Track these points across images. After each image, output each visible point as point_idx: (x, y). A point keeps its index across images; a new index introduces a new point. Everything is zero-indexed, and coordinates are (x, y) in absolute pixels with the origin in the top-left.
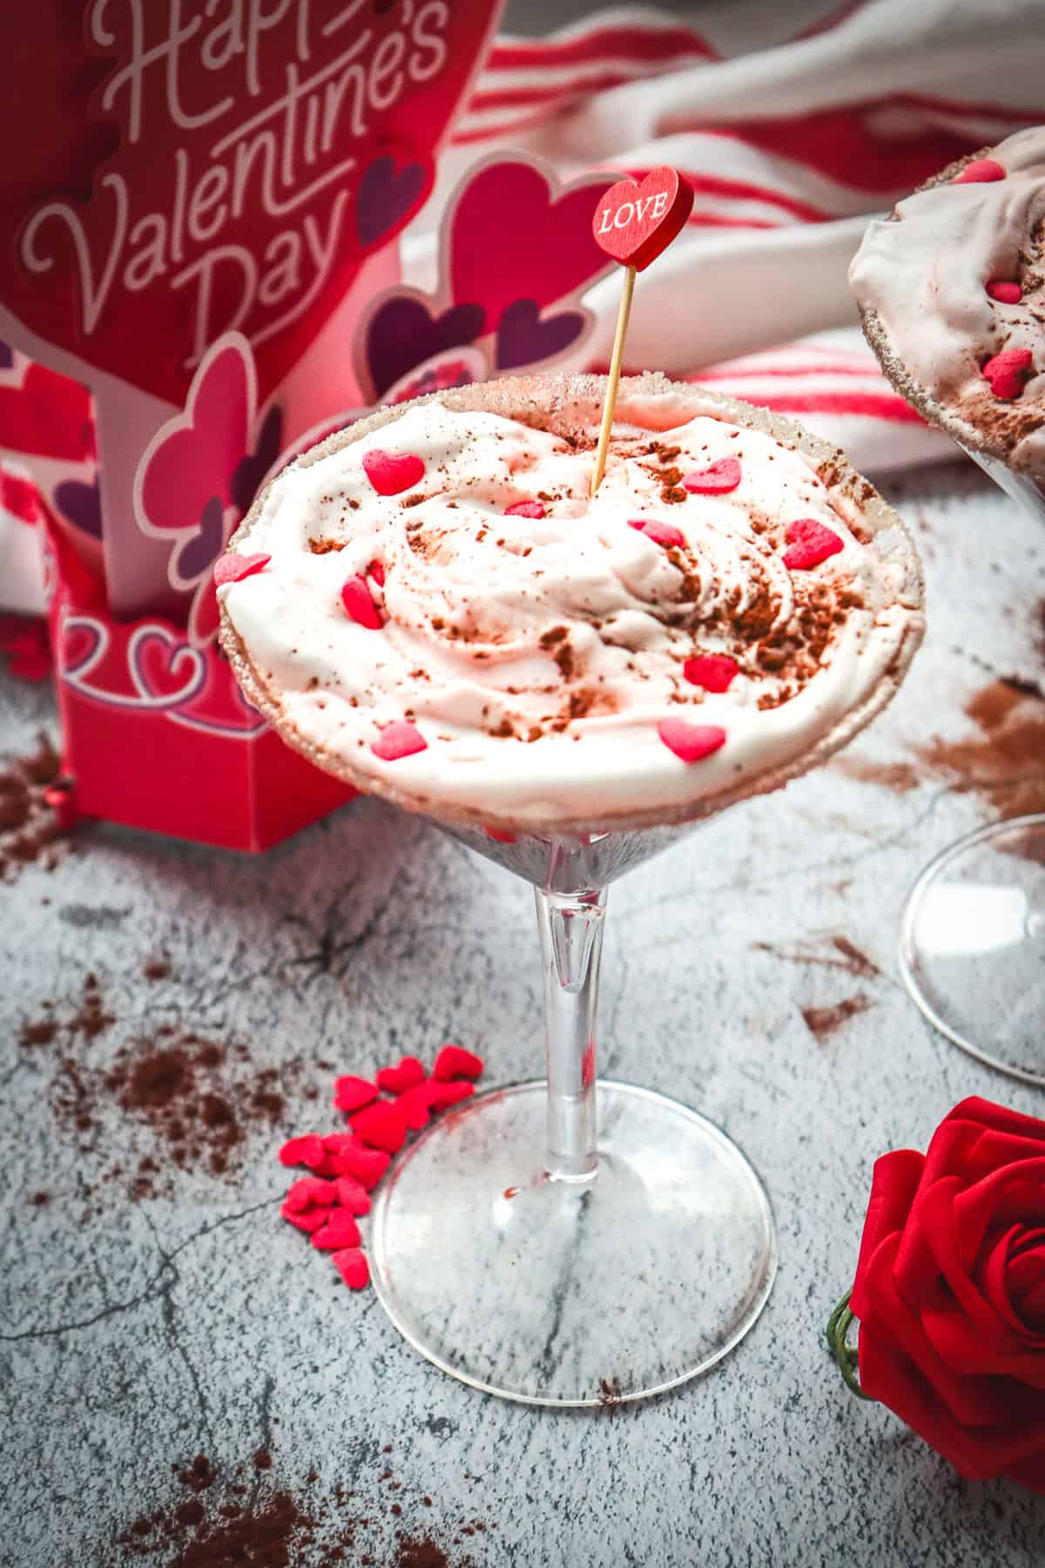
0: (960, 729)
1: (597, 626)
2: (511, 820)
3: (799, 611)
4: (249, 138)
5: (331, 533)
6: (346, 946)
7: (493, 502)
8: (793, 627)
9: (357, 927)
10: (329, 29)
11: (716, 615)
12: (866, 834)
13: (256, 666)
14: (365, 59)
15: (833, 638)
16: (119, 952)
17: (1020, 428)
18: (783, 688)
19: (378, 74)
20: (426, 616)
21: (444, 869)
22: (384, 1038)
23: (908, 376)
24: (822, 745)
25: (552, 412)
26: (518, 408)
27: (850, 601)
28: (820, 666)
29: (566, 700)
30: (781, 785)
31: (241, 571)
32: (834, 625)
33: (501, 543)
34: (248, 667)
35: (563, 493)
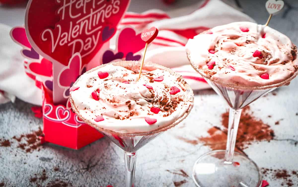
0: (206, 135)
1: (136, 101)
2: (118, 133)
3: (172, 101)
4: (83, 21)
5: (91, 84)
6: (92, 167)
7: (120, 81)
8: (170, 104)
9: (94, 163)
10: (99, 3)
11: (157, 101)
12: (188, 152)
13: (75, 105)
14: (105, 9)
15: (177, 106)
16: (50, 166)
17: (212, 74)
18: (168, 114)
19: (107, 12)
20: (106, 98)
21: (111, 154)
22: (97, 183)
23: (194, 64)
24: (174, 123)
25: (132, 67)
26: (126, 66)
27: (181, 100)
28: (174, 110)
29: (129, 113)
30: (166, 130)
31: (74, 89)
32: (178, 104)
33: (120, 87)
34: (74, 105)
35: (133, 80)
